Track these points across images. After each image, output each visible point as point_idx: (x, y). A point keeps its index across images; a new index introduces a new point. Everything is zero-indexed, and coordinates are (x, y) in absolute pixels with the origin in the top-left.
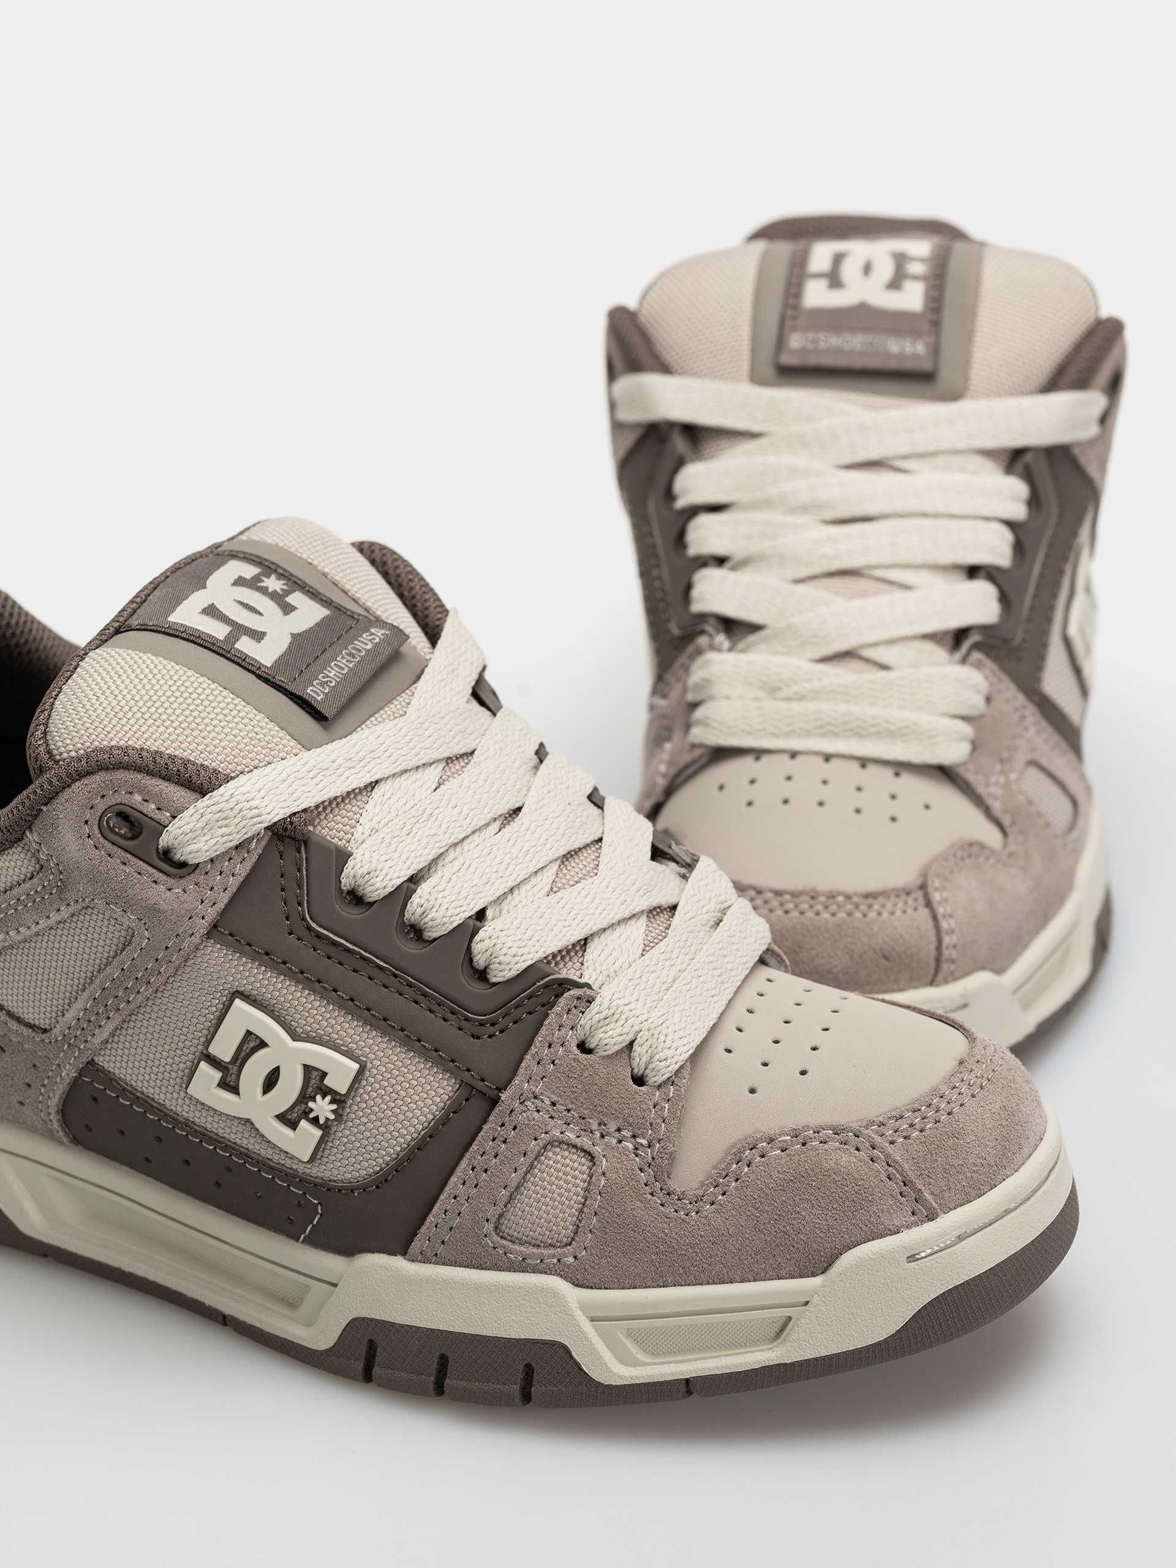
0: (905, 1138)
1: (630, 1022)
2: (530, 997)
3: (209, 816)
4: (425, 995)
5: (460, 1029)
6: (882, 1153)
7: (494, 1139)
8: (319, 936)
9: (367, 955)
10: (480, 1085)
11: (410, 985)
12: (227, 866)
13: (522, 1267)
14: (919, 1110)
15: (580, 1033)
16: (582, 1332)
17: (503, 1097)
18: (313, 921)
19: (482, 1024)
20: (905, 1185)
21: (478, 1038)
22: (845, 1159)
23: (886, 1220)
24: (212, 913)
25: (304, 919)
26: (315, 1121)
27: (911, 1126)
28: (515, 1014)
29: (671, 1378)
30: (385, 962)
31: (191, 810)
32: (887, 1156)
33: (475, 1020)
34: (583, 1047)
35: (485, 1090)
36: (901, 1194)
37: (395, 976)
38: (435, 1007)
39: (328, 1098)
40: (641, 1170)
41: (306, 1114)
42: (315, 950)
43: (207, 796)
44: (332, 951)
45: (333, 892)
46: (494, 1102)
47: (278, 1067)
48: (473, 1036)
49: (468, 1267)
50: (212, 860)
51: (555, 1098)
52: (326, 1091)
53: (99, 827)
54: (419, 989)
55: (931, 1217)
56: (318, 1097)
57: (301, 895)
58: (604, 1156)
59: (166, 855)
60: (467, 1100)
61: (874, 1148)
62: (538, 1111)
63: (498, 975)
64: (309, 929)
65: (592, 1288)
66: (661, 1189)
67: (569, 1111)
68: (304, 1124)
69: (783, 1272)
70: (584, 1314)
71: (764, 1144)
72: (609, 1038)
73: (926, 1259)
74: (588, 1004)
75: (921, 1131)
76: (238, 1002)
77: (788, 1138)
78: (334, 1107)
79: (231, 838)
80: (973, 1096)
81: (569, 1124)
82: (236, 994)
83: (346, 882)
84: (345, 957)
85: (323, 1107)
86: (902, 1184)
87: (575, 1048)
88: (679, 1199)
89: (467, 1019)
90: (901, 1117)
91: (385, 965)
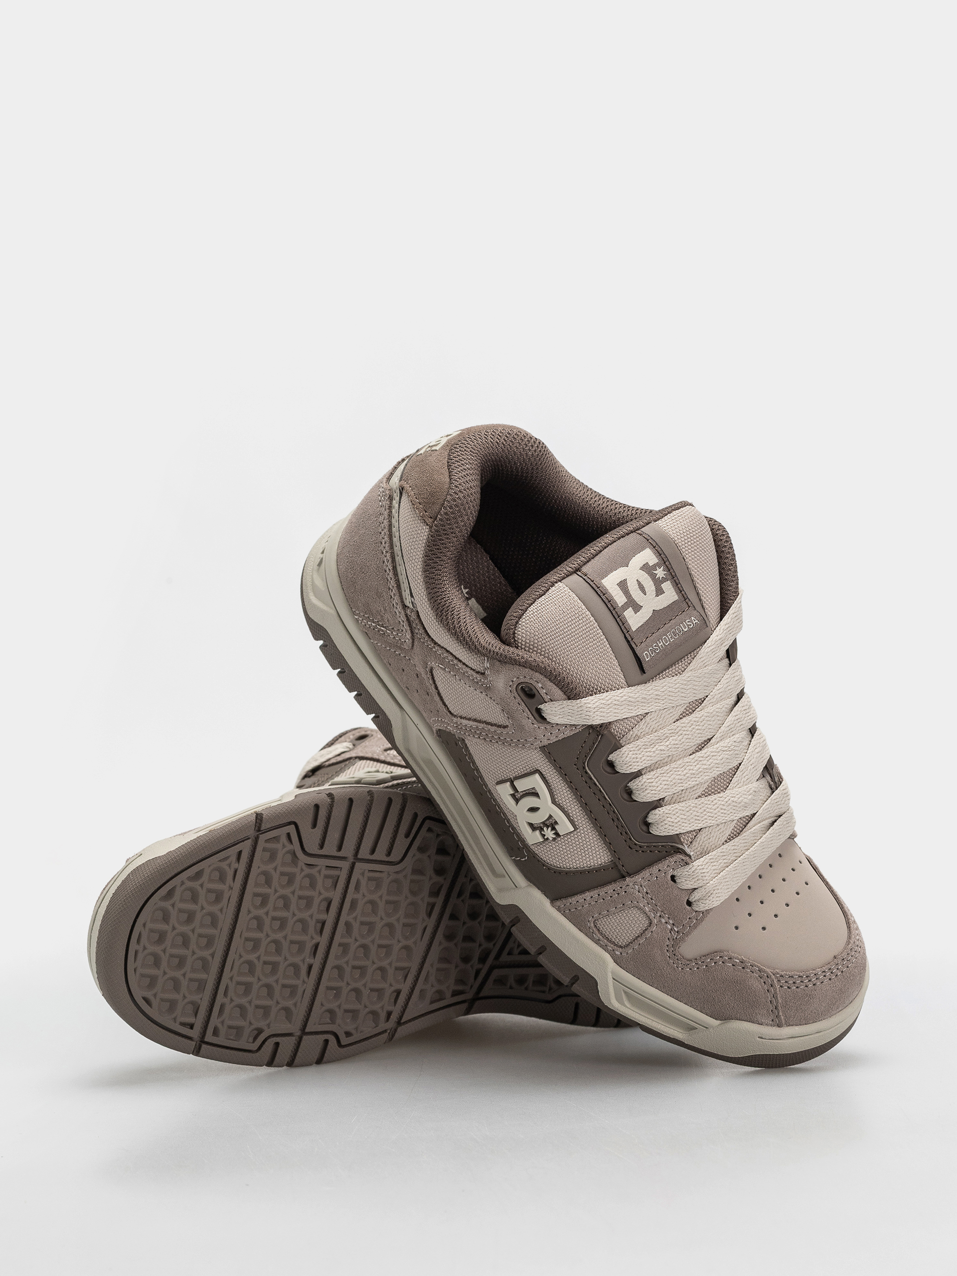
0: (788, 987)
1: (699, 882)
2: (662, 846)
3: (566, 709)
4: (618, 819)
5: (625, 841)
6: (774, 991)
7: (614, 890)
8: (586, 772)
9: (603, 791)
10: (620, 867)
11: (614, 812)
12: (563, 729)
13: (597, 942)
14: (802, 977)
15: (675, 873)
16: (607, 981)
17: (627, 879)
18: (587, 766)
19: (636, 844)
20: (776, 1008)
21: (631, 848)
22: (756, 984)
23: (759, 1017)
24: (546, 742)
25: (584, 763)
26: (543, 836)
27: (794, 983)
28: (652, 849)
29: (633, 1019)
30: (609, 798)
31: (560, 702)
32: (776, 993)
33: (633, 841)
34: (673, 878)
35: (621, 869)
36: (772, 1010)
37: (610, 804)
38: (620, 827)
39: (554, 832)
40: (668, 939)
41: (541, 829)
42: (582, 776)
43: (570, 701)
44: (588, 781)
45: (603, 760)
46: (623, 877)
47: (540, 808)
48: (630, 847)
49: (574, 925)
50: (557, 724)
51: (649, 892)
52: (553, 829)
53: (517, 686)
54: (617, 815)
55: (779, 1026)
56: (550, 829)
57: (588, 754)
58: (656, 925)
59: (539, 711)
60: (612, 868)
61: (772, 986)
62: (639, 892)
63: (655, 831)
64: (584, 768)
65: (621, 967)
66: (673, 951)
67: (652, 899)
68: (537, 832)
69: (704, 1011)
70: (612, 975)
71: (727, 958)
72: (685, 883)
73: (767, 1040)
74: (685, 864)
75: (797, 987)
76: (537, 776)
77: (738, 961)
78: (554, 836)
79: (571, 721)
80: (830, 979)
81: (649, 904)
82: (538, 771)
83: (611, 758)
84: (593, 786)
85: (549, 833)
86: (775, 1007)
87: (670, 877)
88: (677, 959)
89: (630, 839)
90: (792, 977)
91: (608, 799)
